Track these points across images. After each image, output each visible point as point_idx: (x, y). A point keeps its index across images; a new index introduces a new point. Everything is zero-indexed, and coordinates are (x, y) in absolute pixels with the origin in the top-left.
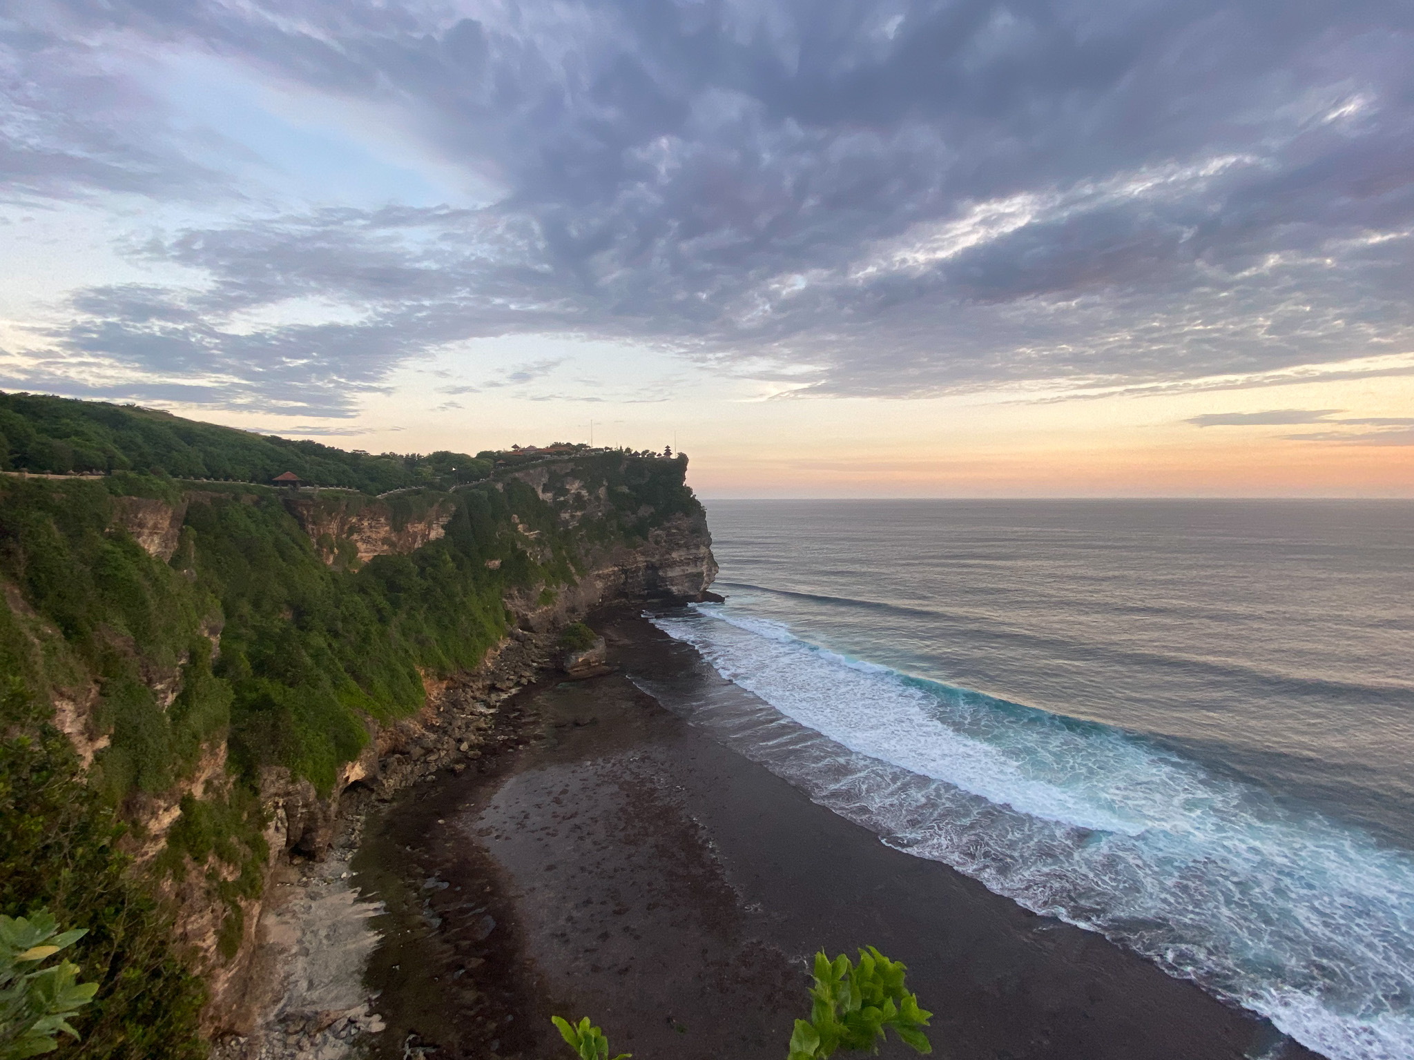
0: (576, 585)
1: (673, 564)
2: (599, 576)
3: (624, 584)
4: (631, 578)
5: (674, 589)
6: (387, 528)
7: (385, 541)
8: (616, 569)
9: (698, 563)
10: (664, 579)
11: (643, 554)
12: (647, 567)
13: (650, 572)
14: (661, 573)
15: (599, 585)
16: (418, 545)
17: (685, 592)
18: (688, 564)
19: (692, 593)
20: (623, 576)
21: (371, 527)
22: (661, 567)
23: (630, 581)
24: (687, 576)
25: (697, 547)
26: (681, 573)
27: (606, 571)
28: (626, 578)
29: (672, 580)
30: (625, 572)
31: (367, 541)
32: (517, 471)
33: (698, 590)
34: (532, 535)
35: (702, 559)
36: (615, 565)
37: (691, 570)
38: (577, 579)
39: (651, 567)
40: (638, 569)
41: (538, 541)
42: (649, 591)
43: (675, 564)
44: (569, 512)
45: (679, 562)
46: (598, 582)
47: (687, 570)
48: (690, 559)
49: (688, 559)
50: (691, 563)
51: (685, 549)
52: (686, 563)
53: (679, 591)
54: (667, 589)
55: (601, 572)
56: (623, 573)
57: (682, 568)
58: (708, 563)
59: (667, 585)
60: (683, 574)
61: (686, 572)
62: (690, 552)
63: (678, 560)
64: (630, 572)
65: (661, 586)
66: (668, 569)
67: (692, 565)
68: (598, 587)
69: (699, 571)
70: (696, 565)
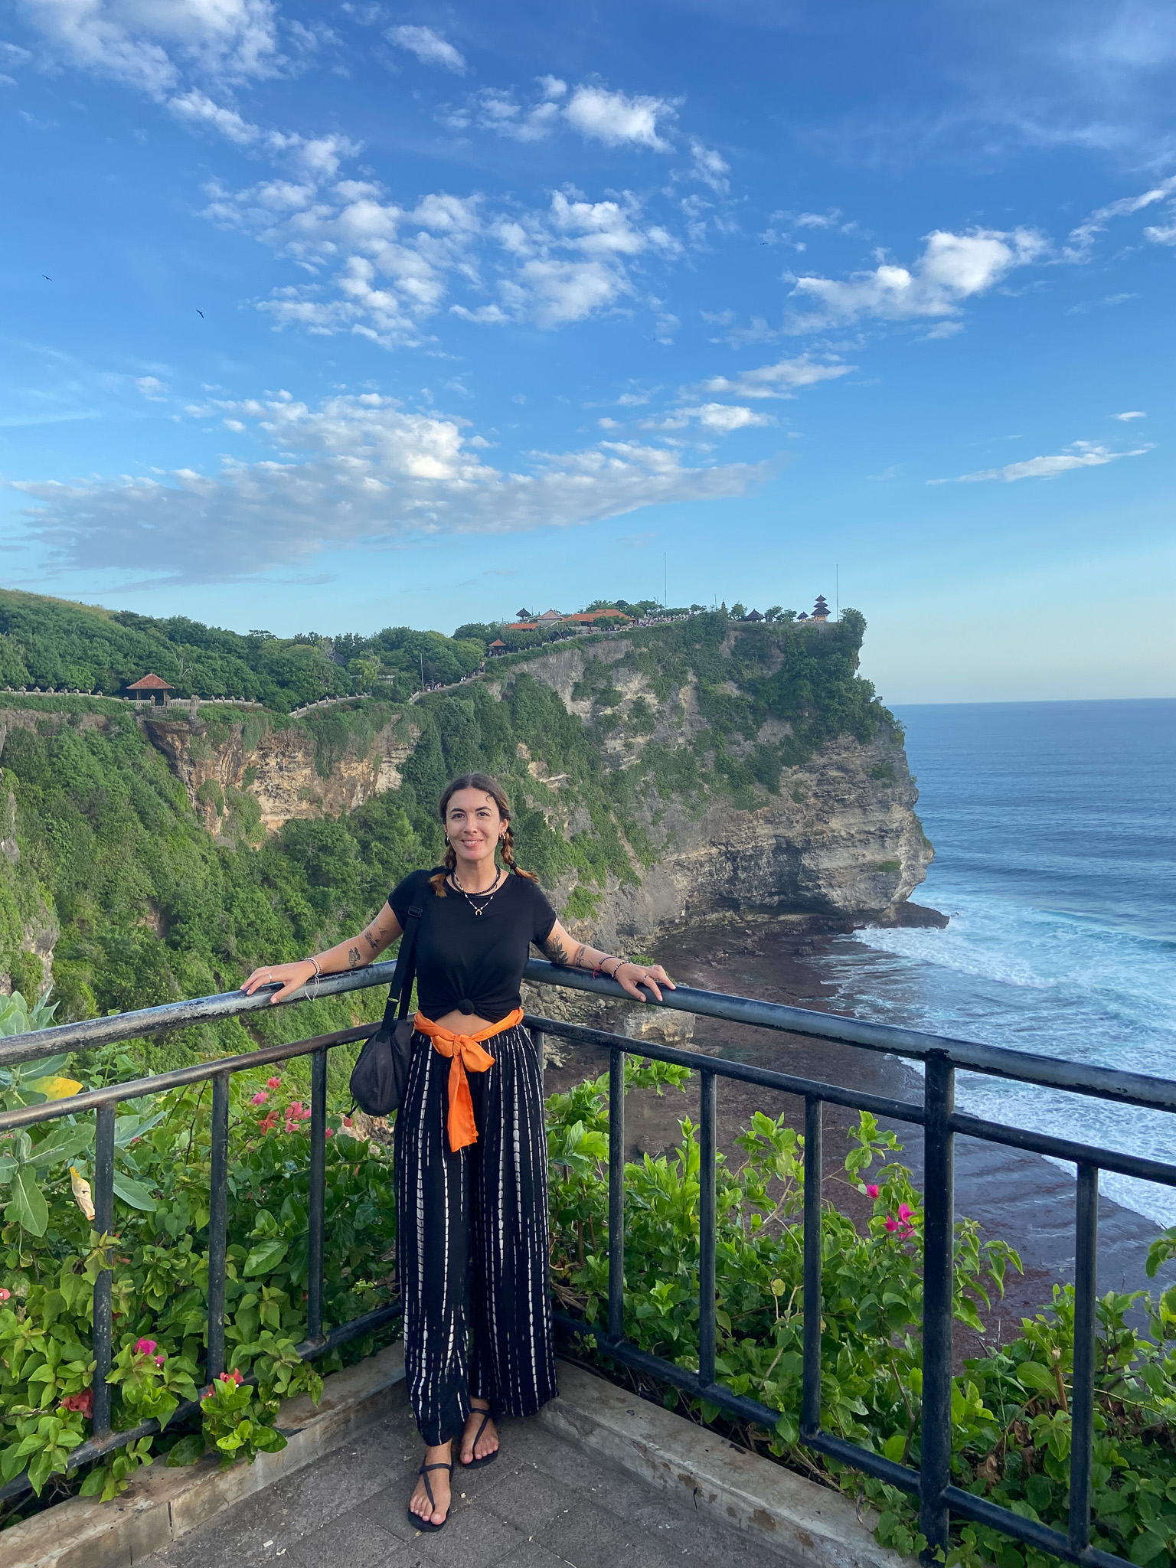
0: (636, 881)
1: (832, 843)
2: (679, 863)
3: (732, 880)
4: (745, 869)
5: (836, 895)
6: (307, 771)
7: (305, 794)
8: (714, 850)
9: (888, 842)
10: (812, 875)
11: (768, 821)
12: (778, 850)
13: (783, 858)
14: (806, 861)
15: (682, 881)
16: (358, 801)
17: (859, 901)
18: (865, 843)
19: (874, 904)
20: (728, 866)
21: (281, 769)
22: (807, 847)
23: (742, 875)
24: (864, 868)
25: (885, 806)
26: (851, 862)
27: (693, 855)
28: (735, 870)
29: (831, 875)
30: (732, 857)
31: (275, 793)
32: (526, 659)
33: (887, 896)
34: (554, 783)
35: (898, 833)
36: (713, 844)
37: (872, 855)
38: (638, 869)
39: (787, 849)
40: (758, 852)
41: (566, 795)
42: (782, 897)
43: (837, 842)
44: (621, 738)
45: (844, 839)
46: (679, 876)
47: (864, 855)
48: (870, 833)
49: (866, 832)
50: (872, 840)
51: (858, 811)
52: (860, 841)
53: (845, 899)
54: (819, 894)
55: (684, 856)
56: (728, 859)
57: (852, 851)
58: (909, 841)
59: (819, 887)
60: (853, 864)
61: (861, 860)
62: (870, 819)
63: (843, 833)
64: (741, 858)
65: (807, 888)
66: (822, 854)
67: (874, 845)
68: (679, 886)
69: (890, 857)
70: (883, 846)
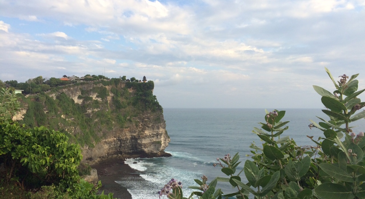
0: (93, 147)
1: (146, 137)
2: (105, 142)
3: (120, 146)
4: (123, 144)
5: (146, 150)
8: (115, 139)
9: (159, 137)
10: (141, 145)
12: (132, 138)
13: (133, 140)
14: (139, 141)
15: (106, 147)
17: (151, 151)
18: (153, 137)
19: (155, 152)
20: (119, 143)
22: (139, 138)
23: (123, 145)
24: (153, 143)
25: (158, 128)
26: (150, 141)
27: (110, 140)
28: (121, 144)
29: (145, 145)
30: (120, 140)
32: (64, 88)
33: (158, 150)
34: (70, 120)
35: (161, 135)
36: (115, 137)
37: (154, 139)
38: (94, 143)
39: (134, 138)
40: (127, 139)
41: (73, 124)
42: (133, 150)
43: (147, 137)
44: (91, 110)
45: (148, 136)
46: (105, 145)
47: (153, 140)
48: (155, 134)
49: (153, 134)
50: (155, 136)
51: (152, 129)
52: (152, 136)
53: (148, 151)
54: (142, 149)
55: (107, 140)
56: (119, 141)
57: (150, 139)
58: (164, 136)
59: (142, 148)
60: (150, 142)
61: (152, 141)
62: (155, 131)
63: (148, 135)
64: (122, 141)
65: (139, 148)
66: (143, 140)
67: (155, 137)
68: (105, 148)
69: (159, 140)
70: (158, 138)
